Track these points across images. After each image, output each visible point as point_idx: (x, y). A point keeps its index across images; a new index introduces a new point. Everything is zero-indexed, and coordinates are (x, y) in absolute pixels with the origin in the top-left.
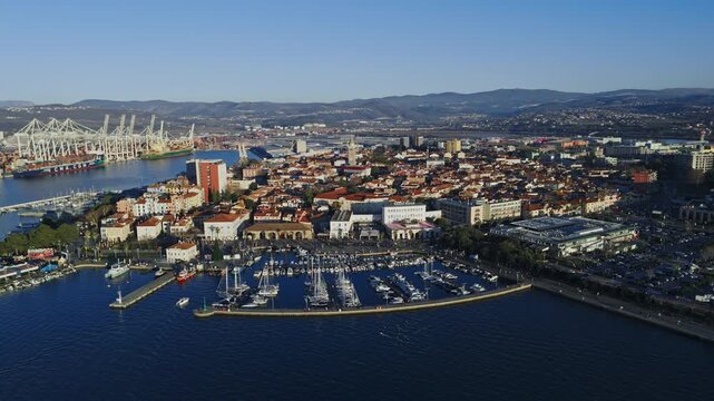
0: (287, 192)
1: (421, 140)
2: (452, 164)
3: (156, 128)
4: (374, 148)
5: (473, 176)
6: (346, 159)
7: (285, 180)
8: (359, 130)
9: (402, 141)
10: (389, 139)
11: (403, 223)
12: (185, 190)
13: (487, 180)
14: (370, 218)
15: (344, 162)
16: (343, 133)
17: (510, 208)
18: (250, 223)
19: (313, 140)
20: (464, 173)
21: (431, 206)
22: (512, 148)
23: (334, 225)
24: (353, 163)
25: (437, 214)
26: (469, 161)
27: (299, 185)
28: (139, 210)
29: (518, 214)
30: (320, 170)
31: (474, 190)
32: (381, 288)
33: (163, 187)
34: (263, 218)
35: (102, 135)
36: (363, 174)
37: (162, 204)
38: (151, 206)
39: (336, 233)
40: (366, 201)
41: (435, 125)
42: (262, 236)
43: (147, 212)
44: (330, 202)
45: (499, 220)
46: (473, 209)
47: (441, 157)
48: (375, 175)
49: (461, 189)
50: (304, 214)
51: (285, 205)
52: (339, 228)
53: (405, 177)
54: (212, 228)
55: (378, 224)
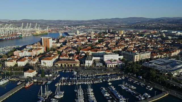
0: (71, 48)
1: (111, 31)
4: (98, 33)
6: (91, 37)
7: (72, 44)
8: (94, 28)
9: (106, 31)
10: (102, 30)
11: (111, 61)
12: (38, 47)
13: (135, 44)
14: (99, 58)
15: (90, 38)
16: (89, 28)
17: (147, 55)
19: (81, 30)
23: (87, 62)
24: (92, 38)
25: (122, 57)
27: (76, 45)
30: (83, 40)
34: (63, 58)
35: (21, 29)
36: (96, 42)
37: (29, 53)
38: (25, 53)
39: (88, 65)
40: (98, 52)
41: (114, 26)
42: (61, 65)
43: (24, 55)
44: (86, 52)
47: (118, 36)
48: (100, 42)
50: (77, 56)
51: (71, 53)
52: (89, 63)
53: (109, 43)
54: (44, 62)
55: (102, 61)
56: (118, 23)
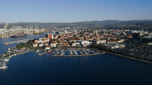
0: (64, 39)
1: (89, 30)
2: (95, 35)
3: (37, 28)
4: (80, 32)
5: (98, 37)
6: (75, 34)
7: (64, 37)
8: (77, 29)
9: (85, 31)
10: (83, 30)
11: (85, 44)
12: (46, 39)
13: (101, 37)
14: (79, 43)
15: (74, 34)
16: (74, 29)
17: (104, 42)
18: (58, 44)
19: (67, 30)
20: (97, 36)
21: (90, 41)
22: (107, 32)
23: (73, 44)
25: (91, 43)
26: (98, 34)
27: (66, 38)
28: (39, 42)
29: (106, 43)
30: (70, 36)
31: (98, 39)
32: (81, 53)
33: (42, 38)
34: (60, 43)
35: (27, 29)
36: (78, 36)
38: (41, 41)
39: (73, 45)
40: (79, 40)
41: (93, 27)
42: (61, 46)
43: (40, 42)
44: (72, 41)
45: (102, 44)
46: (97, 41)
47: (93, 33)
48: (80, 36)
49: (96, 39)
50: (68, 43)
51: (64, 41)
53: (86, 37)
54: (52, 45)
55: (81, 44)
56: (96, 25)
